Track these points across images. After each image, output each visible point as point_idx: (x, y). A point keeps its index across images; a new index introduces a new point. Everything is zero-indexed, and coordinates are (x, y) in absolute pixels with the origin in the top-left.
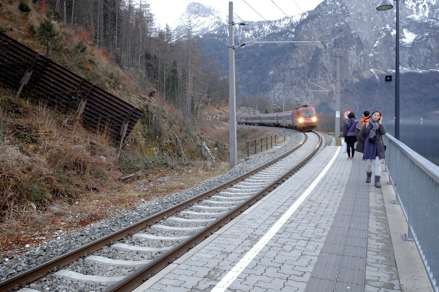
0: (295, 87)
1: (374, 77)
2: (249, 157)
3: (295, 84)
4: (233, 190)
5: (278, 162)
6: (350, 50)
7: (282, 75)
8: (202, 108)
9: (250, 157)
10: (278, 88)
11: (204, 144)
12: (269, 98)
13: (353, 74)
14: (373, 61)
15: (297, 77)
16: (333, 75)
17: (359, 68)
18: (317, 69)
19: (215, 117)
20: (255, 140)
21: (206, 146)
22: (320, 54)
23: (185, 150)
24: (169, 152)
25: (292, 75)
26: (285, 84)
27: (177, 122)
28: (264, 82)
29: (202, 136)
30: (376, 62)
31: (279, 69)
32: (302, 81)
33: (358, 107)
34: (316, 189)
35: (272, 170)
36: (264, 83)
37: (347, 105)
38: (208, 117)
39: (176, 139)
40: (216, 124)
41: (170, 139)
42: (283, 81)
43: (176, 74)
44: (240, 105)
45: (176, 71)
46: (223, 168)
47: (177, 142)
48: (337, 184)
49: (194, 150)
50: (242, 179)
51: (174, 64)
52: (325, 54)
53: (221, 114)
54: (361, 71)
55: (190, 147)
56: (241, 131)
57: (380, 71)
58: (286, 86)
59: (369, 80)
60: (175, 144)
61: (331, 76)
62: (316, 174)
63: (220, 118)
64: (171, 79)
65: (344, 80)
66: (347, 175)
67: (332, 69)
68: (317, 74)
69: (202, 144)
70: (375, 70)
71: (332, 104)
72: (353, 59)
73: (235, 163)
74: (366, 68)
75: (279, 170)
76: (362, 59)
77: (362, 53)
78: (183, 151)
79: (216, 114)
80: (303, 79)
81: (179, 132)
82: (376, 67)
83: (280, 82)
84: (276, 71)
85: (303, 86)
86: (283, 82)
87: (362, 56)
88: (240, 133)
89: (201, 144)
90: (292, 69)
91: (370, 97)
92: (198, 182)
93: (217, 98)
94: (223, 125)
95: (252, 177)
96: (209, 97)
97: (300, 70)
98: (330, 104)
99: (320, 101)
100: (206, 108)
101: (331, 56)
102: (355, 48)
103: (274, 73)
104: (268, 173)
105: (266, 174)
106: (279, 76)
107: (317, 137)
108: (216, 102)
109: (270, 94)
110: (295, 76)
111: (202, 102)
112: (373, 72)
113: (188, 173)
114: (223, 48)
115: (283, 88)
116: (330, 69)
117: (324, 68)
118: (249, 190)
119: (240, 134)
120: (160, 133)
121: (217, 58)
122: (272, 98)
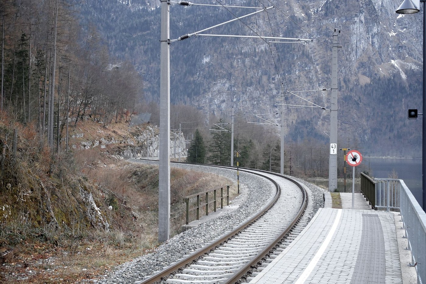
0: (251, 88)
1: (397, 75)
2: (188, 225)
3: (251, 84)
4: (185, 277)
5: (241, 235)
6: (355, 23)
7: (226, 65)
8: (74, 126)
9: (191, 224)
10: (219, 91)
11: (91, 198)
12: (201, 109)
13: (358, 68)
14: (396, 45)
15: (255, 71)
16: (321, 68)
17: (369, 58)
18: (293, 56)
19: (97, 144)
20: (198, 196)
21: (93, 202)
22: (299, 28)
23: (57, 210)
24: (30, 214)
25: (245, 66)
26: (233, 82)
27: (41, 157)
28: (192, 77)
29: (87, 184)
30: (401, 47)
31: (220, 53)
32: (265, 78)
33: (369, 131)
34: (316, 271)
35: (236, 247)
36: (192, 79)
37: (347, 126)
38: (83, 143)
39: (42, 189)
40: (99, 159)
41: (32, 190)
42: (229, 76)
43: (24, 60)
44: (147, 122)
45: (26, 55)
46: (148, 244)
47: (43, 195)
48: (342, 265)
49: (72, 210)
50: (194, 260)
51: (23, 40)
52: (307, 29)
53: (109, 138)
54: (374, 64)
55: (67, 205)
56: (151, 173)
57: (410, 64)
58: (234, 86)
59: (389, 80)
60: (39, 198)
61: (319, 70)
62: (311, 252)
63: (107, 146)
64: (15, 70)
65: (342, 79)
66: (355, 254)
67: (320, 57)
68: (293, 66)
69: (86, 199)
70: (400, 63)
71: (320, 123)
72: (360, 40)
73: (167, 234)
74: (383, 58)
75: (246, 247)
76: (375, 40)
77: (375, 30)
78: (52, 212)
79: (100, 137)
80: (266, 74)
81: (45, 176)
82: (401, 57)
83: (223, 78)
84: (216, 57)
85: (266, 88)
86: (229, 79)
87: (376, 36)
88: (149, 176)
89: (84, 200)
90: (246, 55)
91: (392, 113)
92: (112, 267)
93: (102, 107)
94: (114, 160)
95: (207, 257)
96: (86, 105)
97: (260, 57)
98: (316, 124)
99: (298, 117)
100: (79, 126)
101: (319, 33)
102: (364, 21)
103: (211, 60)
104: (230, 252)
105: (228, 254)
106: (222, 66)
107: (298, 189)
108: (101, 115)
109: (204, 101)
110: (251, 67)
111: (73, 113)
112: (396, 65)
113: (87, 253)
114: (113, 10)
115: (228, 89)
116: (317, 58)
117: (305, 54)
118: (210, 276)
119: (148, 179)
120: (15, 178)
121: (102, 28)
122: (207, 108)
